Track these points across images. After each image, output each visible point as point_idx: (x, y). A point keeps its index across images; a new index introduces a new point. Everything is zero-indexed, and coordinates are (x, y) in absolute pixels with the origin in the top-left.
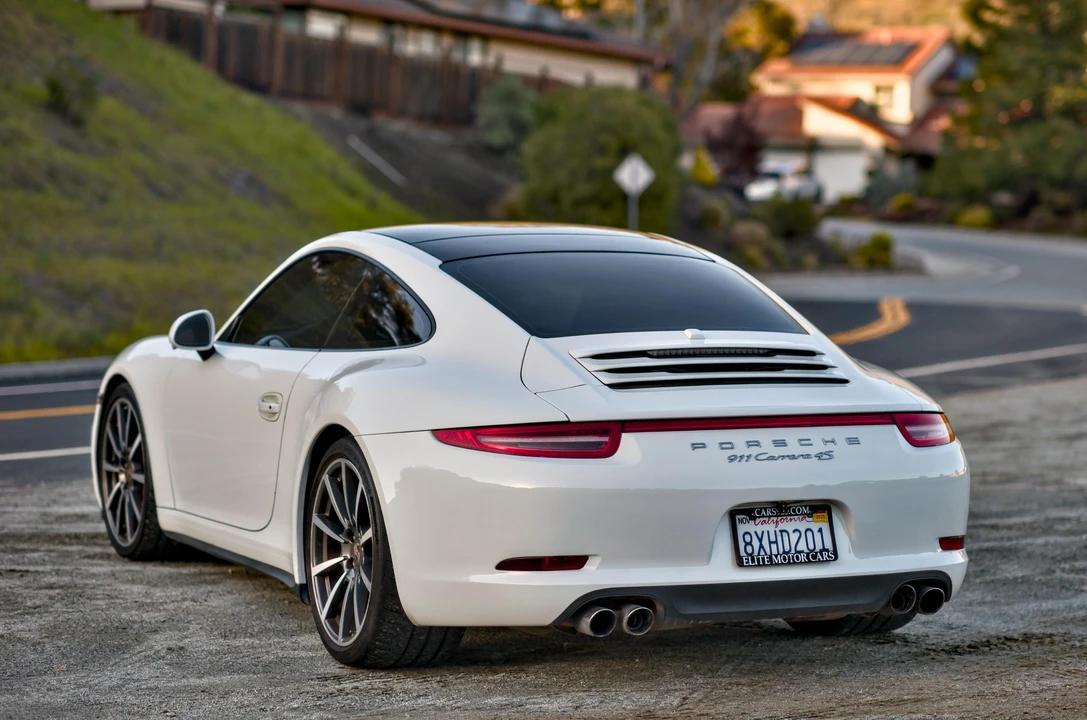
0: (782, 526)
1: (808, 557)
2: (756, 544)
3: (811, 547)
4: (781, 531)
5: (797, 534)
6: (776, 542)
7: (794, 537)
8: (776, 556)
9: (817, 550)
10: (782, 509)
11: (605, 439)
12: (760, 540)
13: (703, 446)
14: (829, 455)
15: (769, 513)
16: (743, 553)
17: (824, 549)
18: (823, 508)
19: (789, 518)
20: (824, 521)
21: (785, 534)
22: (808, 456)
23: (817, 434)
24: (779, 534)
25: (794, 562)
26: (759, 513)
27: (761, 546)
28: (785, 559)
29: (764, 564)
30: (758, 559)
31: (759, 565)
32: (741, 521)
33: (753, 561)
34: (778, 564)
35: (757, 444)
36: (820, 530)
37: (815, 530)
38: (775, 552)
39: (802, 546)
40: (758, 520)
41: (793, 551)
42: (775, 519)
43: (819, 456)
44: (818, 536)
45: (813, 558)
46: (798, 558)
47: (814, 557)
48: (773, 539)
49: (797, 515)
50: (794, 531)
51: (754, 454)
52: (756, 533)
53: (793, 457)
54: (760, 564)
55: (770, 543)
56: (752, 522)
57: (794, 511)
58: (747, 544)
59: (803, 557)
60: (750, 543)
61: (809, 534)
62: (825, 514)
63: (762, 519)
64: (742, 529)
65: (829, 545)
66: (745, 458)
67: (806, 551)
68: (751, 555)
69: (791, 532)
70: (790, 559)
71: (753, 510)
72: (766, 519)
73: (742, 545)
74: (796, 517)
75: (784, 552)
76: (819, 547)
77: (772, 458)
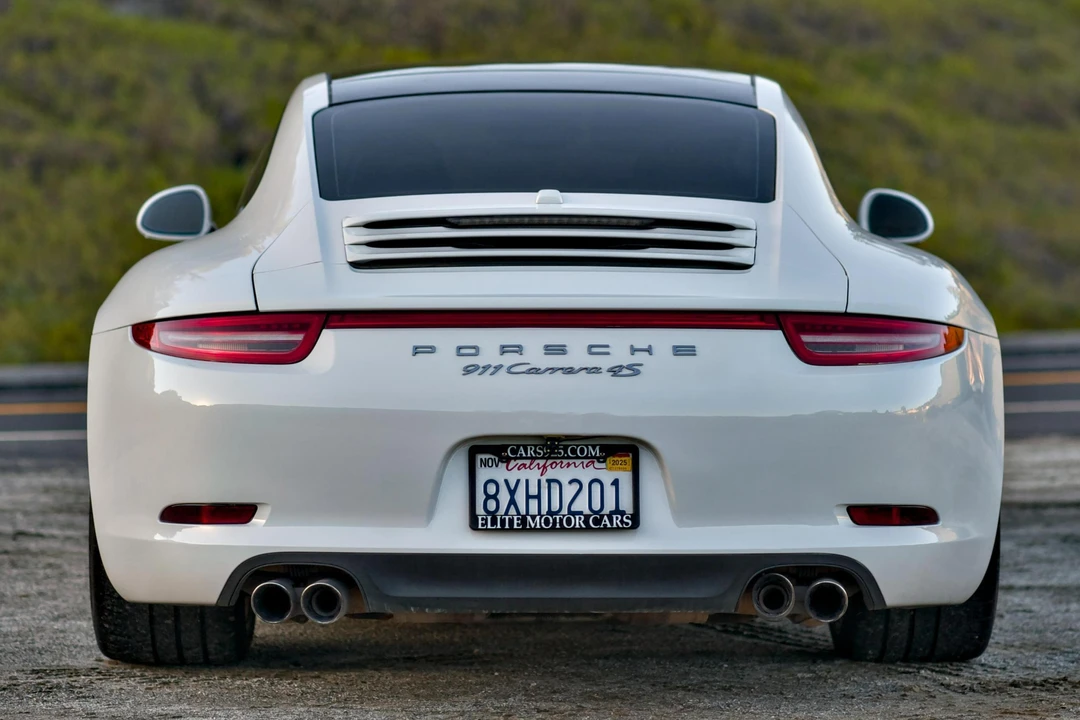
0: (551, 473)
1: (586, 522)
2: (504, 497)
3: (596, 506)
4: (549, 481)
5: (576, 487)
6: (538, 497)
7: (570, 491)
8: (533, 517)
9: (606, 511)
10: (554, 447)
11: (299, 337)
12: (512, 492)
13: (432, 350)
14: (634, 370)
15: (530, 452)
16: (480, 511)
17: (618, 511)
18: (623, 450)
19: (565, 462)
20: (625, 470)
21: (555, 488)
22: (596, 370)
23: (620, 341)
24: (544, 485)
25: (562, 529)
26: (514, 452)
27: (512, 502)
28: (547, 522)
29: (511, 529)
30: (503, 522)
31: (502, 530)
32: (485, 463)
33: (494, 522)
34: (534, 530)
35: (519, 349)
36: (616, 483)
37: (607, 483)
38: (534, 510)
39: (582, 505)
40: (512, 463)
41: (565, 511)
42: (542, 462)
43: (615, 371)
44: (610, 491)
45: (595, 523)
46: (569, 521)
47: (597, 522)
48: (533, 491)
49: (578, 458)
50: (571, 482)
51: (507, 364)
52: (506, 481)
53: (570, 371)
54: (505, 528)
55: (528, 497)
56: (503, 466)
57: (574, 451)
58: (488, 497)
59: (578, 522)
60: (494, 497)
61: (596, 488)
62: (629, 460)
63: (520, 462)
64: (483, 475)
65: (626, 504)
66: (491, 370)
67: (587, 511)
68: (493, 515)
69: (565, 484)
70: (555, 525)
71: (504, 448)
72: (528, 462)
73: (480, 497)
74: (578, 462)
75: (550, 512)
76: (610, 506)
77: (535, 371)
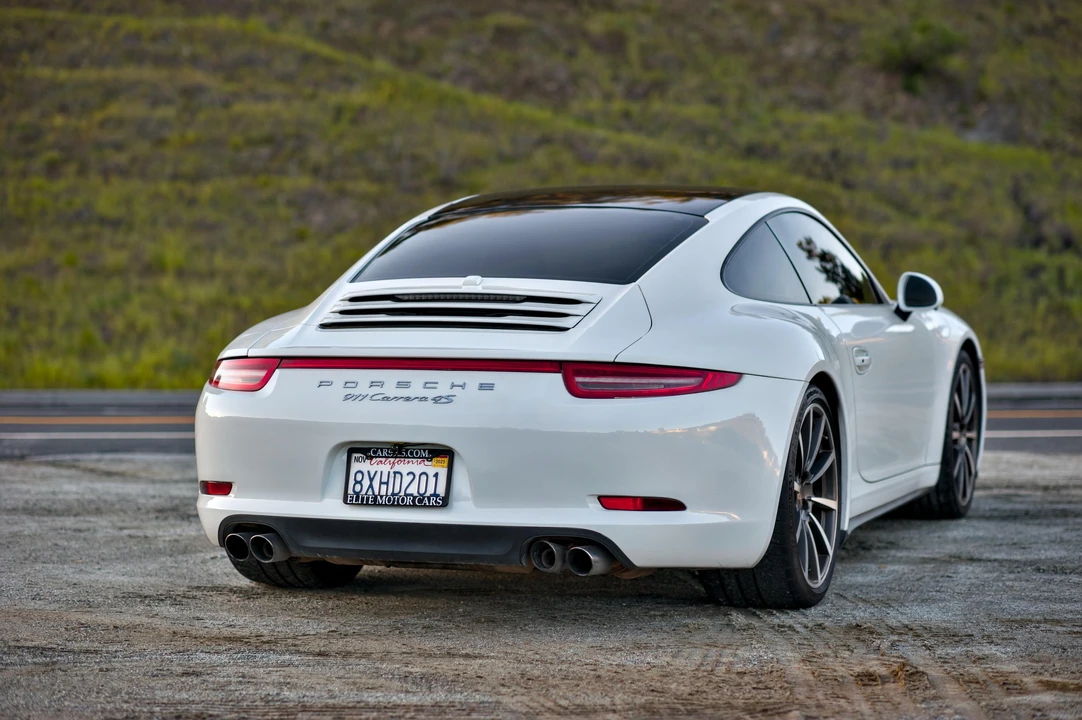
0: (397, 468)
1: (413, 501)
2: (366, 483)
3: (422, 491)
4: (395, 473)
5: (411, 477)
6: (387, 483)
7: (407, 479)
8: (381, 497)
9: (428, 494)
10: (400, 450)
11: (262, 373)
12: (371, 480)
13: (330, 384)
14: (449, 399)
15: (385, 453)
16: (350, 491)
17: (435, 495)
18: (441, 453)
19: (407, 460)
20: (443, 467)
21: (398, 476)
23: (444, 379)
24: (392, 475)
25: (398, 505)
26: (375, 452)
27: (371, 486)
28: (389, 500)
29: (367, 504)
30: (363, 499)
31: (362, 504)
32: (357, 460)
33: (357, 499)
34: (381, 505)
35: (381, 384)
36: (436, 475)
37: (431, 475)
38: (383, 492)
39: (413, 490)
40: (374, 460)
41: (402, 494)
42: (392, 460)
43: (436, 400)
44: (432, 480)
45: (419, 502)
46: (403, 500)
47: (420, 501)
48: (385, 479)
49: (414, 458)
50: (408, 474)
51: (371, 394)
52: (369, 472)
53: (408, 399)
54: (364, 503)
55: (381, 483)
56: (368, 461)
57: (412, 453)
58: (356, 482)
59: (408, 501)
60: (360, 482)
61: (424, 478)
62: (446, 460)
63: (379, 459)
64: (355, 467)
65: (441, 491)
67: (416, 494)
68: (357, 494)
69: (404, 474)
70: (395, 502)
71: (369, 450)
72: (383, 460)
73: (352, 482)
74: (415, 460)
75: (393, 494)
76: (430, 491)
